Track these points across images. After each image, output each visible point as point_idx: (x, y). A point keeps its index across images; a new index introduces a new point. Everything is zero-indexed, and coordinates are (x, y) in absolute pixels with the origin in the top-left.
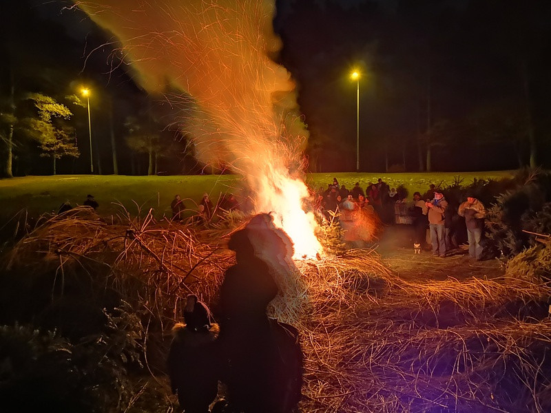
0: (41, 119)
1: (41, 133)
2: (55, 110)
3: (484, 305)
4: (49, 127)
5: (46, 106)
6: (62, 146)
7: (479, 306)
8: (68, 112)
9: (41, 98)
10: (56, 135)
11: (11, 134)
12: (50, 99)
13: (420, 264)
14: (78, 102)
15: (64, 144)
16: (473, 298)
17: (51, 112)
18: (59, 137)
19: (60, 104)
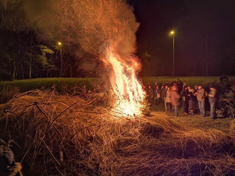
0: (42, 55)
1: (42, 61)
2: (48, 51)
3: (211, 145)
4: (45, 58)
5: (44, 50)
6: (50, 66)
7: (208, 146)
8: (53, 52)
9: (42, 46)
10: (48, 61)
11: (31, 61)
12: (45, 47)
13: (190, 120)
14: (57, 48)
15: (51, 65)
16: (206, 141)
17: (46, 52)
18: (49, 62)
19: (50, 49)
